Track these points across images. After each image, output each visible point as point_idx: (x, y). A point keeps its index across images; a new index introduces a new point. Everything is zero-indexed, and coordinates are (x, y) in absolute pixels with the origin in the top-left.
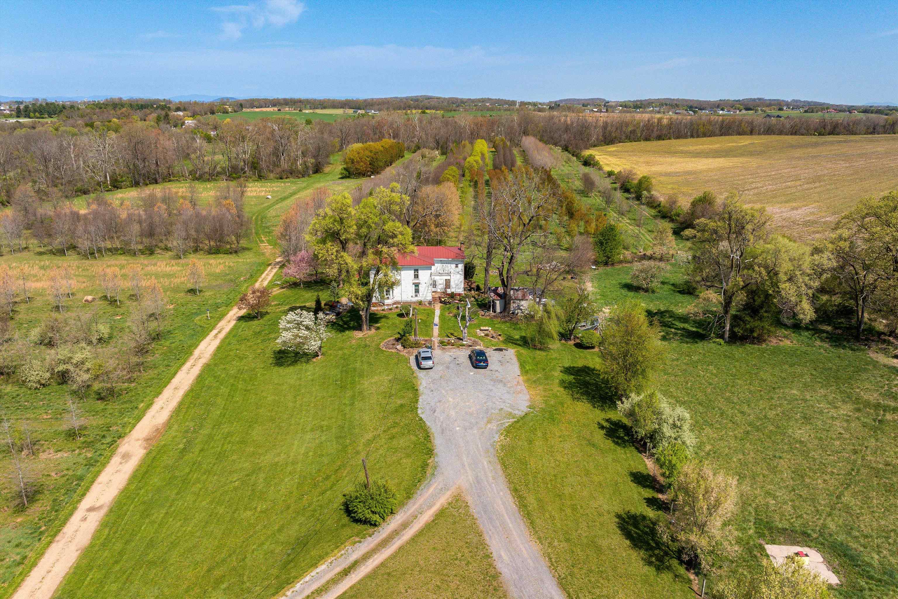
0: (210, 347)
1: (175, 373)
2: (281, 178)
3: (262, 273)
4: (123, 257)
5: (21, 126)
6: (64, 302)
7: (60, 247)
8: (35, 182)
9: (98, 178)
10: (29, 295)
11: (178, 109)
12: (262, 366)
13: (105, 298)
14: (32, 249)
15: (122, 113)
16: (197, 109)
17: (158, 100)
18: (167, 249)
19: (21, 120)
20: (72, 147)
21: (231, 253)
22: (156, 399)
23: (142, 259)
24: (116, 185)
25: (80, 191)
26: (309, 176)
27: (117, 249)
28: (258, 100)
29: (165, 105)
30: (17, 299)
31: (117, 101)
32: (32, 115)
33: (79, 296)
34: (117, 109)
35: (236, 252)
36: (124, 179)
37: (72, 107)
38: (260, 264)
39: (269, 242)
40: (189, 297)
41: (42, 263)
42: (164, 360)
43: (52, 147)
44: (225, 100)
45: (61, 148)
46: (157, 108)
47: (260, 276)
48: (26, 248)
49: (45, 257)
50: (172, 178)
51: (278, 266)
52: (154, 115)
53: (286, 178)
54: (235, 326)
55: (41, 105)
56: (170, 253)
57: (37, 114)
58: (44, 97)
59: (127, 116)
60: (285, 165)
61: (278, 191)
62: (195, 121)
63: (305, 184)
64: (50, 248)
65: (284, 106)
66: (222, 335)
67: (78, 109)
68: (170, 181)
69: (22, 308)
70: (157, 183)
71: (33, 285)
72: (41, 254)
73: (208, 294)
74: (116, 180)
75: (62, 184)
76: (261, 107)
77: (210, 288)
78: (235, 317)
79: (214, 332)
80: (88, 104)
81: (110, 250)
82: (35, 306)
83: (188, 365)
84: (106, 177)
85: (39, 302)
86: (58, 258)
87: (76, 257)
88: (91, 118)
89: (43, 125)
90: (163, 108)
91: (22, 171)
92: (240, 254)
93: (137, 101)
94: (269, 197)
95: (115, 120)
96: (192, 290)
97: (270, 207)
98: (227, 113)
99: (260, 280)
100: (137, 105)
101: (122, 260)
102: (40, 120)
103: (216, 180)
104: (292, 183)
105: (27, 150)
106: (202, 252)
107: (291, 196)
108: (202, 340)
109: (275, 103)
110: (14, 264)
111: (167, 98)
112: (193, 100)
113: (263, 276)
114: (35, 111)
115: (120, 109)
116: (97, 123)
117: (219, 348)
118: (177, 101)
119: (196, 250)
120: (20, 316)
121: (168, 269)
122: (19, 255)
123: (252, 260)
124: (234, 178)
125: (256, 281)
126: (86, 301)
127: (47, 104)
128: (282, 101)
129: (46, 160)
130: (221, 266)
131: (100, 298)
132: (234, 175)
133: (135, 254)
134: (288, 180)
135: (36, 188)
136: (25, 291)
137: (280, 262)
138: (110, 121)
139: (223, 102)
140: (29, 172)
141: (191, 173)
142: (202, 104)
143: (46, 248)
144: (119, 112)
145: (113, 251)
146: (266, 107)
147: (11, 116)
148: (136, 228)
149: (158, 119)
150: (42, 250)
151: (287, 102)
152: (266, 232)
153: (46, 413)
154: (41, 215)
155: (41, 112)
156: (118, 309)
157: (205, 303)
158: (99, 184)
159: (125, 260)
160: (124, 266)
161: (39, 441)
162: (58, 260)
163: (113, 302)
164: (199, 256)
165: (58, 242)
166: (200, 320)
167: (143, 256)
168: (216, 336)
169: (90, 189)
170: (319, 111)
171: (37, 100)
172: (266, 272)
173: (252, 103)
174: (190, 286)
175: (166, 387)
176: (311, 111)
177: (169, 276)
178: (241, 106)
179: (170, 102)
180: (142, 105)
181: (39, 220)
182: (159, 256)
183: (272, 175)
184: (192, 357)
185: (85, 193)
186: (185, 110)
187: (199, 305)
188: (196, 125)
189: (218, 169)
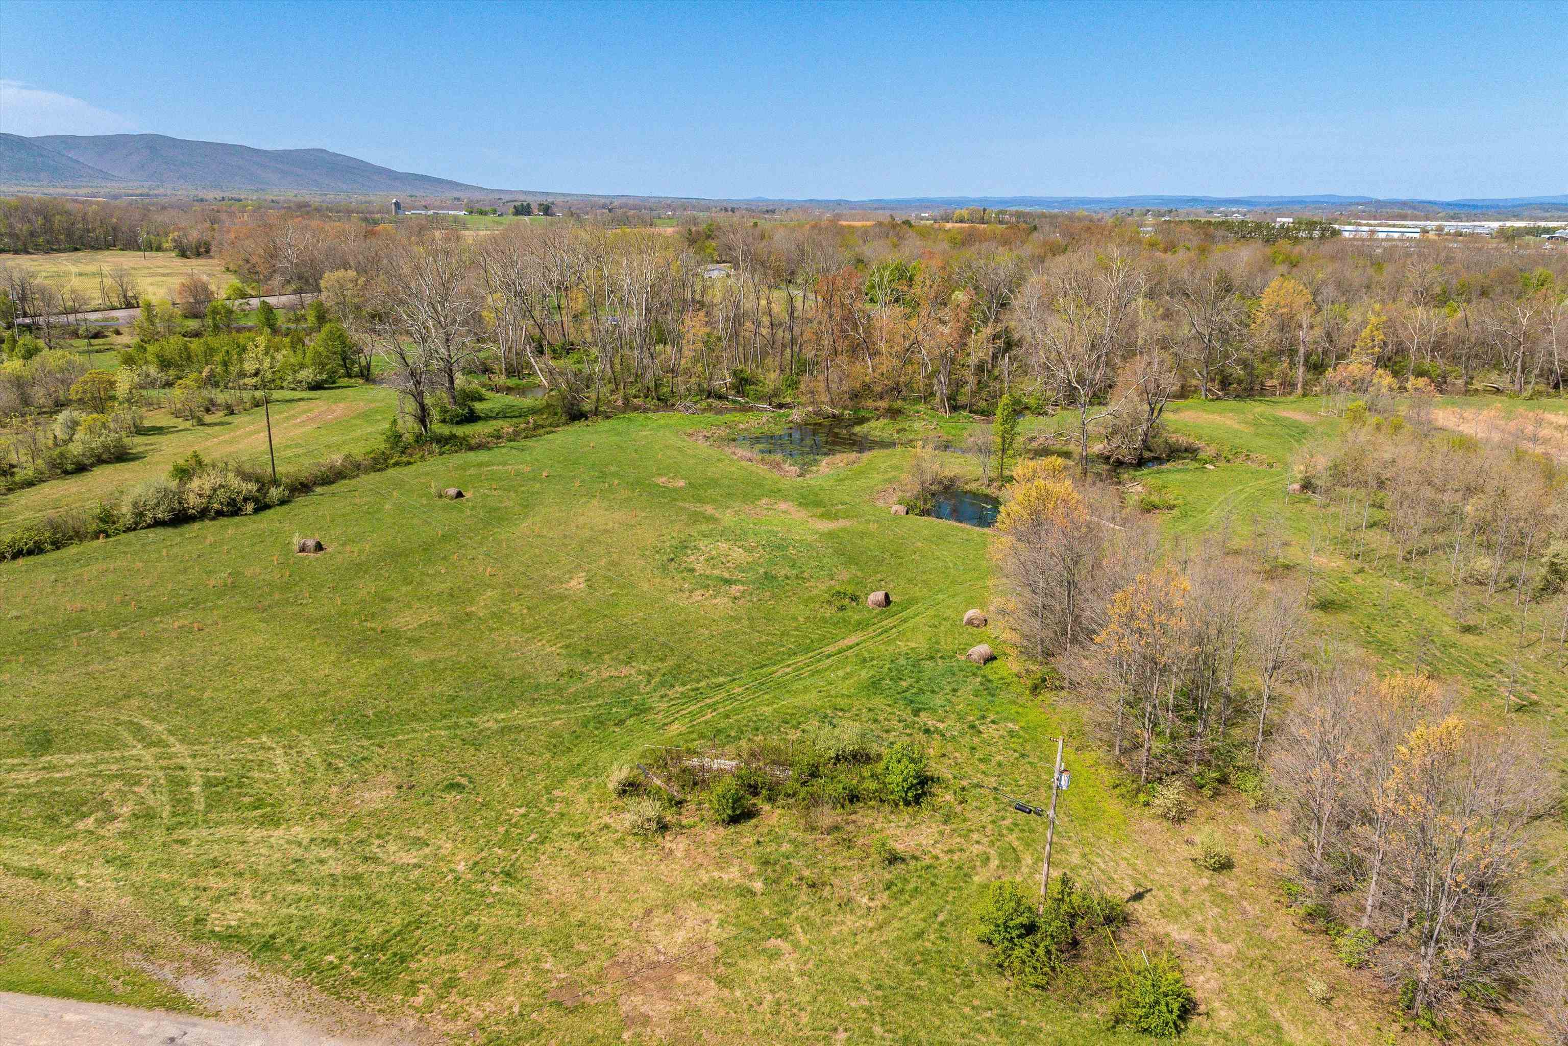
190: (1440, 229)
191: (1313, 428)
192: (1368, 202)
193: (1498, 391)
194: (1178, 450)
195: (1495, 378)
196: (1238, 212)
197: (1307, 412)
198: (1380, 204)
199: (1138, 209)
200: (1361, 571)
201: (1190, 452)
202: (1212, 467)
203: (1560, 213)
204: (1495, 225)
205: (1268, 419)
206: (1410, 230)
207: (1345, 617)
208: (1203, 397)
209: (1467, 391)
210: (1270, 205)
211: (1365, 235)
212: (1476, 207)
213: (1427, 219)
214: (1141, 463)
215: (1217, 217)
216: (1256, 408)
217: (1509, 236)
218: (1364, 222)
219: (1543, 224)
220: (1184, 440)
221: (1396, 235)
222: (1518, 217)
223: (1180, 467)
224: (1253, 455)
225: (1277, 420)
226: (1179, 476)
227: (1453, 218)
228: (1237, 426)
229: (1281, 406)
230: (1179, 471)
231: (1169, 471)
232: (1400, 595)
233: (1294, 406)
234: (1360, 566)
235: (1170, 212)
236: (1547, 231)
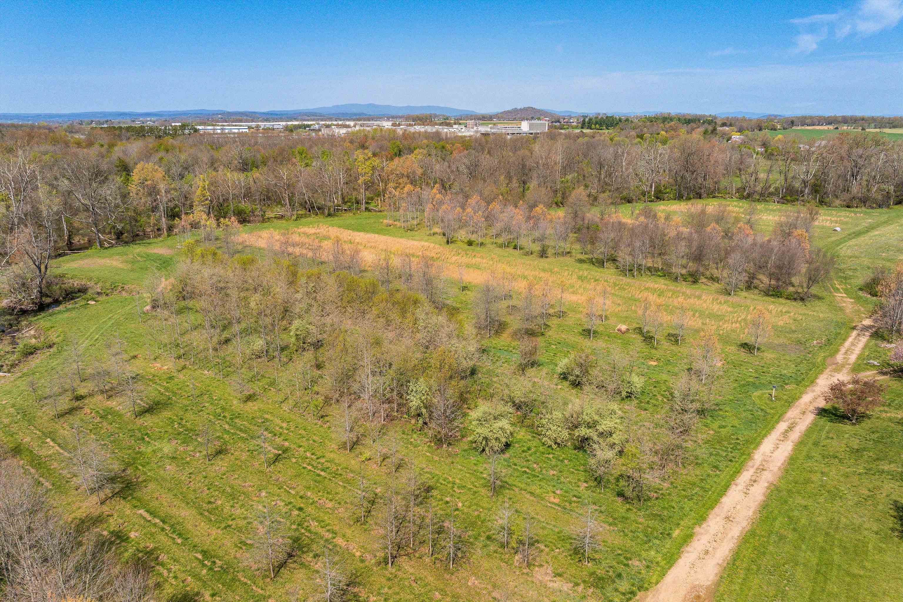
0: (777, 453)
1: (727, 487)
2: (848, 207)
3: (845, 340)
4: (662, 281)
5: (583, 135)
6: (597, 325)
7: (601, 257)
8: (586, 186)
9: (644, 188)
10: (563, 309)
11: (724, 125)
12: (875, 529)
13: (639, 330)
14: (574, 254)
15: (671, 126)
16: (745, 125)
17: (704, 116)
18: (713, 279)
19: (585, 131)
20: (625, 155)
21: (795, 299)
22: (697, 529)
23: (684, 287)
24: (659, 196)
25: (625, 199)
26: (888, 207)
27: (657, 270)
28: (811, 117)
29: (712, 120)
30: (551, 311)
31: (666, 116)
32: (593, 126)
33: (612, 321)
34: (666, 123)
35: (802, 299)
36: (668, 190)
37: (627, 120)
38: (840, 325)
39: (846, 291)
40: (743, 355)
41: (581, 273)
42: (711, 454)
43: (608, 154)
44: (773, 117)
45: (616, 156)
46: (704, 123)
47: (842, 344)
48: (569, 253)
49: (585, 266)
50: (717, 195)
51: (867, 334)
52: (701, 129)
53: (857, 207)
54: (814, 424)
55: (602, 118)
56: (716, 284)
57: (597, 126)
58: (604, 112)
59: (675, 129)
60: (855, 189)
61: (847, 223)
62: (742, 137)
63: (884, 218)
64: (590, 256)
65: (843, 124)
66: (795, 435)
67: (632, 122)
68: (714, 197)
69: (554, 322)
70: (700, 198)
71: (570, 298)
72: (581, 261)
73: (769, 355)
74: (660, 192)
75: (610, 191)
76: (813, 125)
77: (771, 347)
78: (812, 408)
79: (782, 426)
80: (640, 118)
81: (649, 269)
82: (566, 323)
83: (745, 477)
84: (651, 187)
85: (571, 319)
86: (597, 269)
87: (613, 270)
88: (642, 130)
89: (601, 135)
90: (710, 122)
91: (578, 176)
92: (808, 304)
93: (684, 116)
94: (838, 229)
95: (663, 133)
96: (746, 344)
97: (841, 243)
98: (775, 130)
99: (843, 350)
100: (685, 119)
101: (661, 284)
102: (600, 131)
103: (767, 201)
104: (866, 213)
105: (585, 156)
106: (756, 291)
107: (868, 231)
108: (765, 436)
109: (829, 121)
110: (556, 269)
111: (713, 114)
112: (740, 116)
113: (847, 344)
114: (596, 123)
115: (668, 123)
116: (647, 135)
117: (792, 460)
118: (723, 116)
119: (749, 287)
120: (550, 333)
121: (716, 307)
122: (561, 259)
123: (826, 315)
124: (788, 201)
125: (837, 351)
126: (618, 330)
127: (607, 117)
128: (840, 119)
129: (601, 165)
130: (786, 317)
131: (635, 329)
132: (789, 198)
133: (676, 278)
134: (858, 210)
135: (588, 192)
136: (561, 304)
137: (870, 327)
138: (658, 134)
139: (771, 118)
140: (584, 176)
141: (738, 190)
142: (750, 120)
143: (587, 256)
144: (667, 126)
145: (652, 271)
146: (818, 125)
147: (577, 127)
148: (683, 248)
149: (705, 132)
150: (583, 257)
151: (845, 120)
152: (841, 277)
153: (554, 492)
154: (589, 221)
155: (601, 125)
156: (653, 351)
157: (765, 369)
158: (644, 194)
159: (665, 284)
160: (662, 292)
161: (538, 541)
162: (595, 272)
163: (648, 339)
164: (753, 296)
165: (600, 250)
166: (760, 397)
167: (684, 283)
168: (785, 434)
169: (634, 197)
170: (887, 131)
171: (599, 114)
172: (850, 340)
173: (804, 121)
174: (744, 338)
175: (713, 508)
176: (878, 130)
177: (719, 317)
178: (792, 123)
179: (715, 118)
180: (689, 120)
181: (585, 225)
182: (704, 287)
183: (838, 202)
184: (750, 463)
185: (629, 202)
186: (731, 125)
187: (756, 371)
188: (742, 140)
189: (772, 189)
190: (258, 127)
191: (171, 259)
192: (223, 113)
193: (282, 217)
194: (72, 292)
195: (279, 210)
196: (151, 121)
197: (169, 247)
198: (230, 114)
199: (86, 120)
200: (184, 368)
201: (83, 290)
202: (93, 303)
203: (312, 118)
204: (284, 123)
205: (142, 257)
206: (243, 128)
207: (166, 414)
208: (99, 247)
209: (264, 220)
210: (170, 116)
211: (219, 131)
212: (277, 114)
213: (252, 121)
214: (42, 308)
215: (138, 124)
216: (137, 249)
217: (290, 130)
218: (220, 124)
219: (306, 123)
220: (76, 284)
221: (236, 131)
222: (296, 119)
223: (70, 306)
224: (126, 287)
225: (148, 257)
226: (66, 315)
227: (267, 120)
228: (121, 266)
229: (152, 246)
230: (68, 310)
231: (60, 312)
232: (208, 382)
233: (161, 244)
234: (183, 364)
235: (107, 121)
236: (309, 126)
